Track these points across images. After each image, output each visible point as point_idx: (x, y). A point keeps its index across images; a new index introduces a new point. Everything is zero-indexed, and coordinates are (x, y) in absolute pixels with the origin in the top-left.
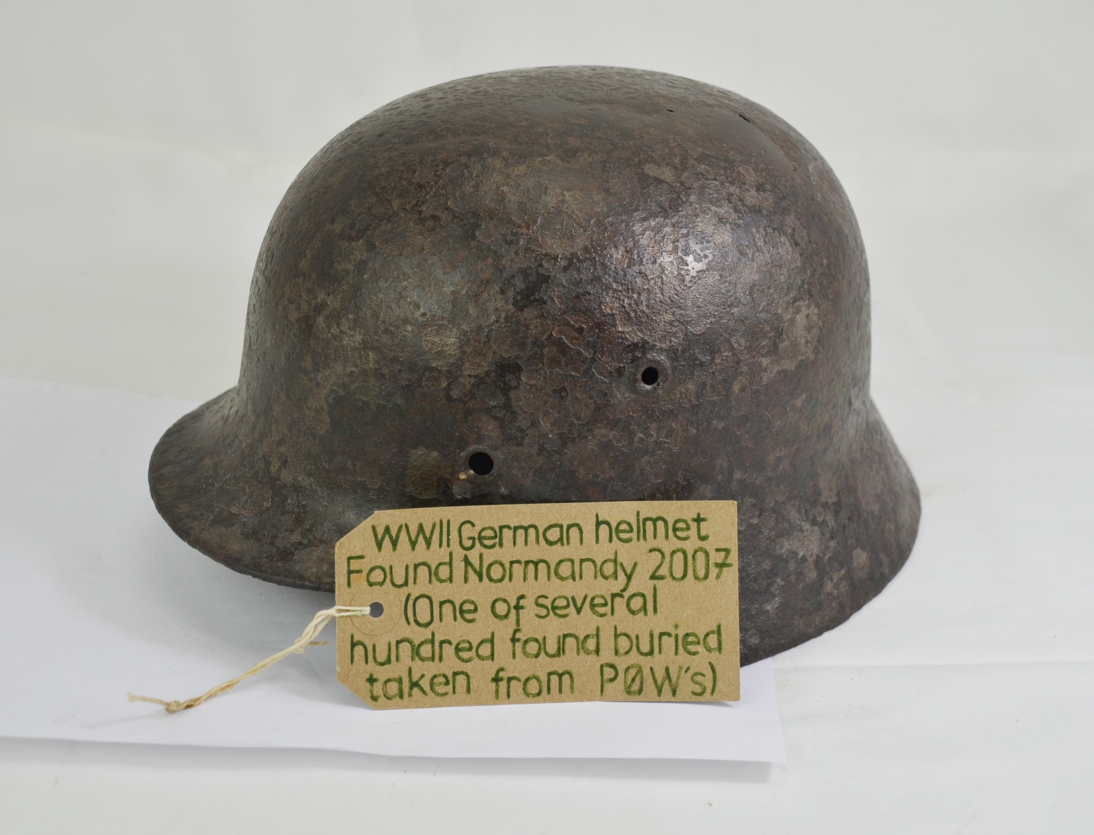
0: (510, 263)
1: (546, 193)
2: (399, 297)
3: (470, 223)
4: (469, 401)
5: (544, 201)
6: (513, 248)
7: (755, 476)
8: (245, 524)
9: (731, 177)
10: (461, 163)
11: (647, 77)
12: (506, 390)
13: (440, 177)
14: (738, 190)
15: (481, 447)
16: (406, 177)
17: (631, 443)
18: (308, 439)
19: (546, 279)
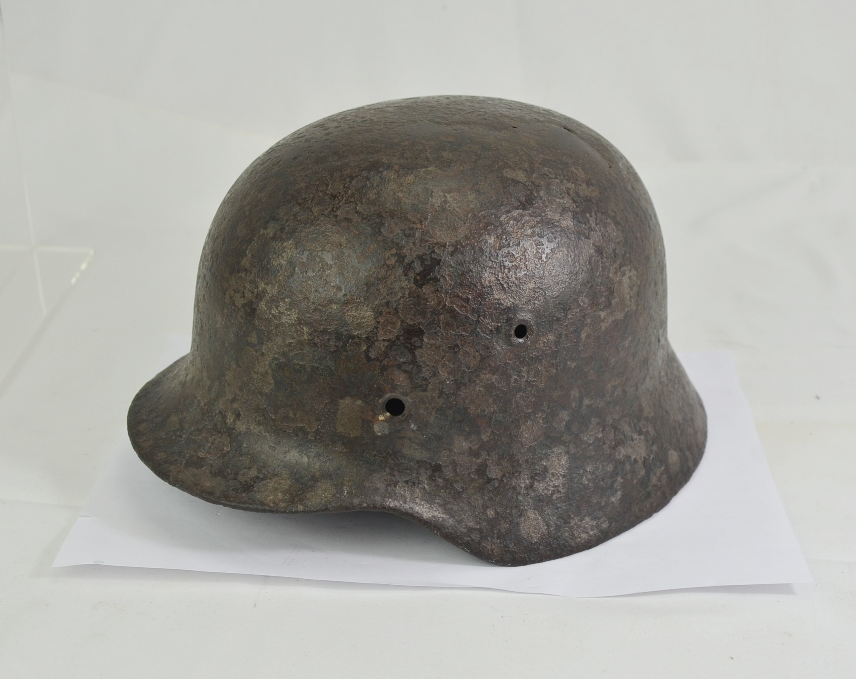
0: (409, 251)
1: (432, 196)
2: (324, 282)
3: (376, 222)
4: (384, 359)
5: (431, 202)
6: (411, 240)
7: (598, 401)
8: (211, 466)
9: (567, 175)
10: (363, 176)
11: (490, 102)
12: (412, 350)
13: (348, 188)
14: (573, 185)
15: (394, 394)
16: (321, 189)
17: (508, 384)
18: (257, 396)
19: (438, 262)
